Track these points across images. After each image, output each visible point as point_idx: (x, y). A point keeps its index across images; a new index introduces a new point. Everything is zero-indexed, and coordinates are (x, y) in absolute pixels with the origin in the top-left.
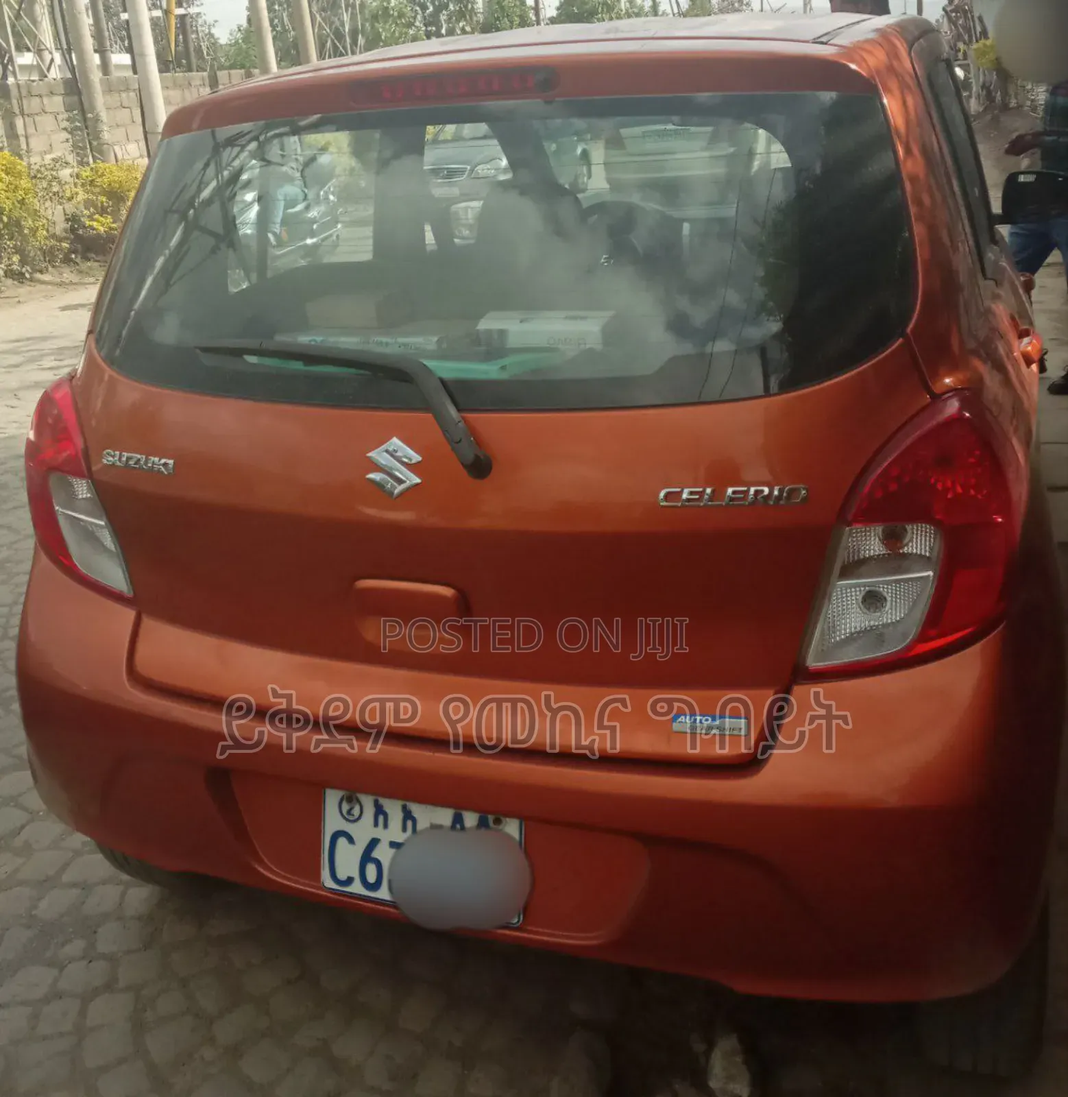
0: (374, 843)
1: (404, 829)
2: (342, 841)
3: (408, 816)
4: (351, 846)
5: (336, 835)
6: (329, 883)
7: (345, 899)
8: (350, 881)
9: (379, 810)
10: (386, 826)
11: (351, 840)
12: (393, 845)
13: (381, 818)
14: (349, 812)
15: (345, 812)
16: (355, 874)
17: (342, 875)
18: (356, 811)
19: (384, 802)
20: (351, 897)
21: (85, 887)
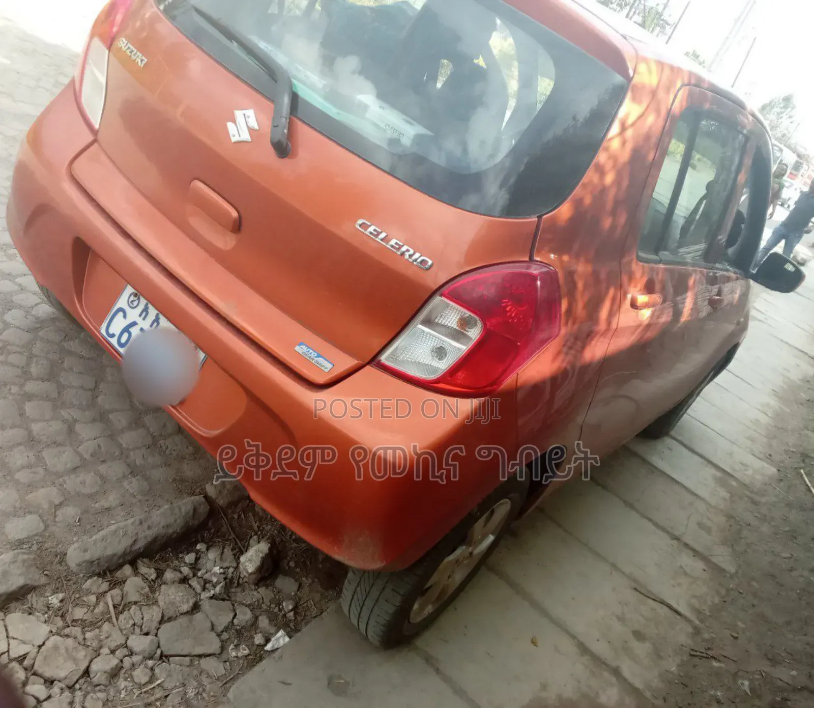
0: (134, 324)
1: (151, 326)
2: (121, 314)
3: (157, 320)
4: (123, 318)
5: (121, 310)
6: (103, 331)
7: (105, 342)
8: (113, 336)
9: (146, 310)
10: (144, 319)
11: (125, 317)
12: (142, 329)
13: (144, 314)
14: (132, 302)
15: (130, 300)
16: (117, 334)
17: (111, 331)
18: (135, 303)
19: (150, 307)
20: (108, 343)
21: (23, 289)
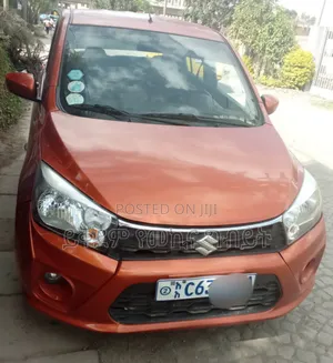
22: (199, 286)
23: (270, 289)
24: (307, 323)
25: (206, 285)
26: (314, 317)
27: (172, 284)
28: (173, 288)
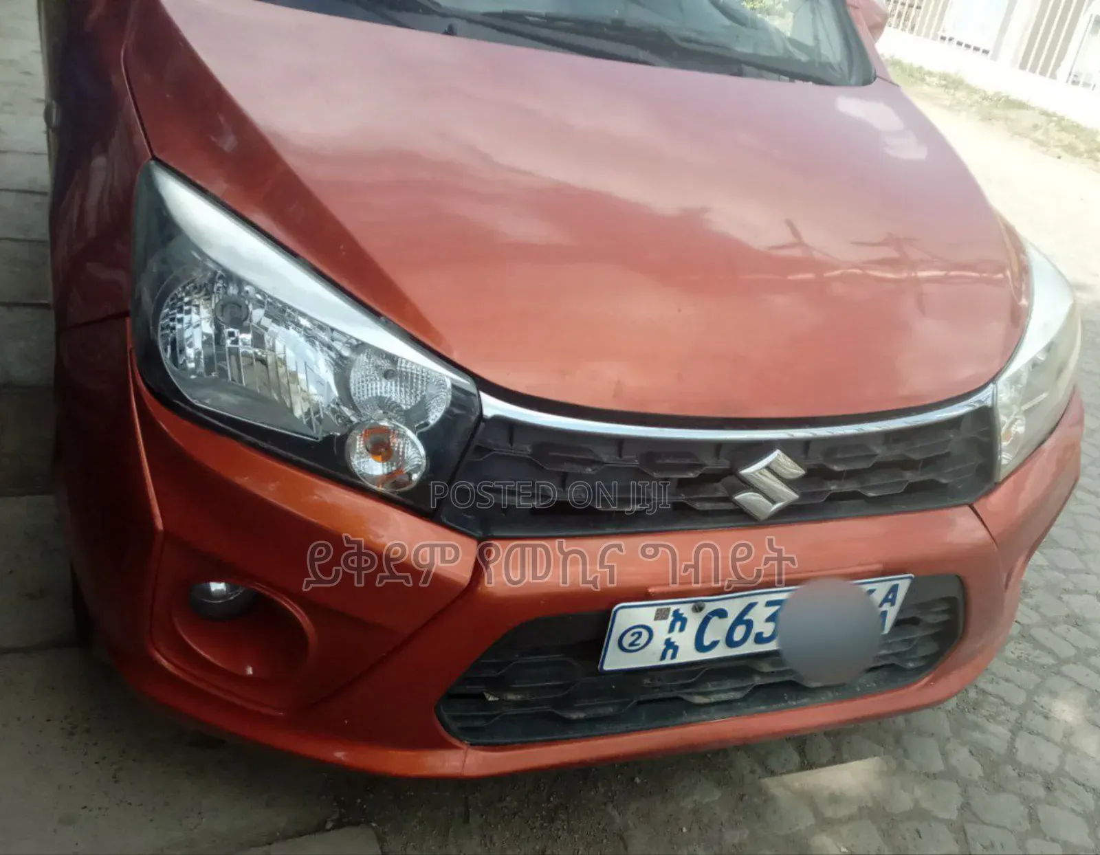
22: (739, 620)
23: (931, 619)
24: (976, 706)
25: (760, 617)
26: (989, 688)
27: (661, 615)
28: (661, 629)
